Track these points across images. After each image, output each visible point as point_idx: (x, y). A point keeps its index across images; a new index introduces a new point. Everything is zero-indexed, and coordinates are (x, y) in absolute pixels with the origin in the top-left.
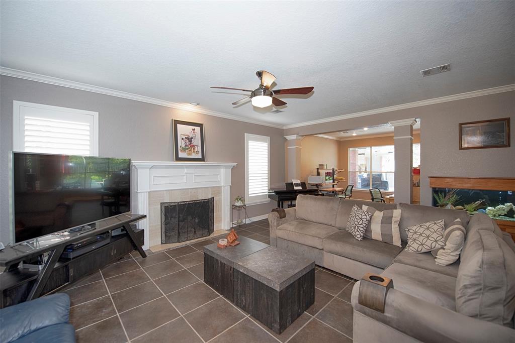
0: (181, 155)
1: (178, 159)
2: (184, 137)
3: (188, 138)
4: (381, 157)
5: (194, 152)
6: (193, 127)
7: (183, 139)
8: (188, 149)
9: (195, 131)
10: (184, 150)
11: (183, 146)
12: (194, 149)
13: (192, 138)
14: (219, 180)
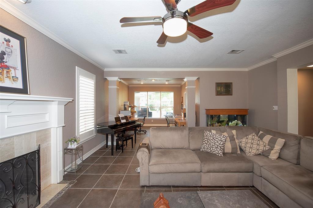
4: (139, 99)
5: (8, 77)
6: (8, 37)
12: (7, 72)
14: (48, 120)
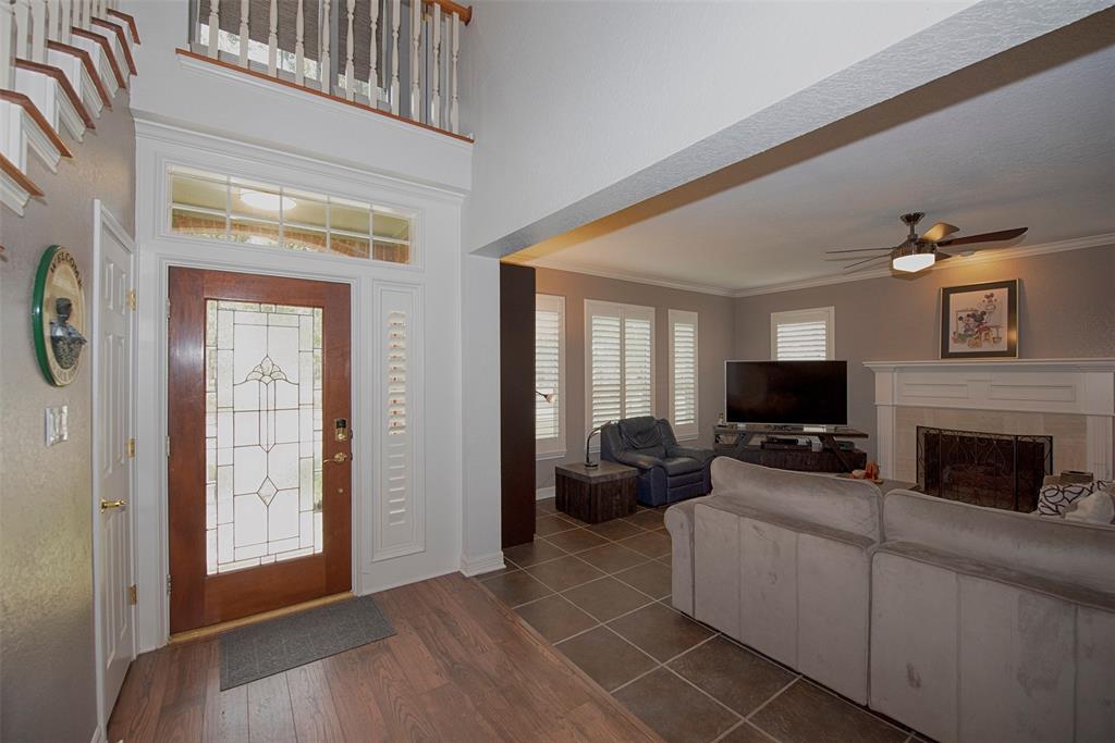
0: (953, 348)
1: (946, 354)
2: (964, 315)
3: (973, 316)
5: (986, 339)
6: (988, 292)
7: (961, 318)
8: (971, 336)
9: (993, 299)
10: (961, 338)
11: (962, 331)
12: (987, 334)
13: (984, 313)
